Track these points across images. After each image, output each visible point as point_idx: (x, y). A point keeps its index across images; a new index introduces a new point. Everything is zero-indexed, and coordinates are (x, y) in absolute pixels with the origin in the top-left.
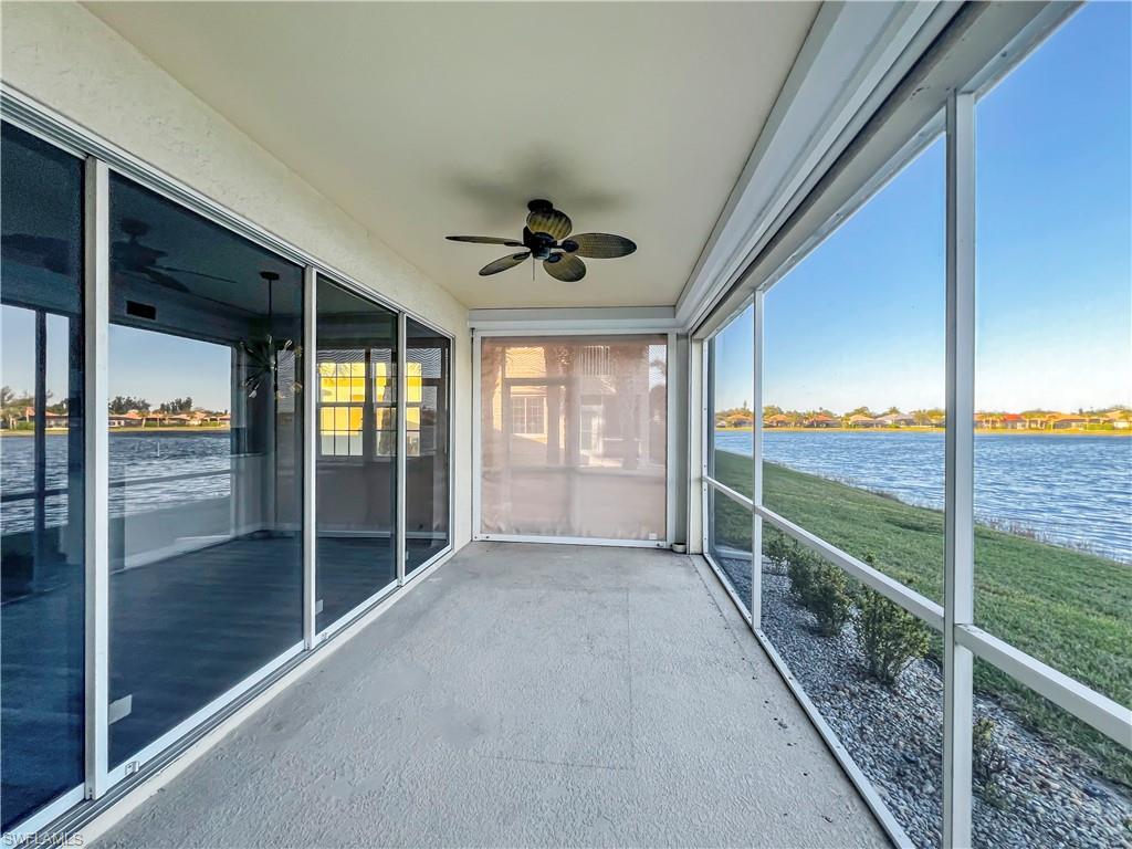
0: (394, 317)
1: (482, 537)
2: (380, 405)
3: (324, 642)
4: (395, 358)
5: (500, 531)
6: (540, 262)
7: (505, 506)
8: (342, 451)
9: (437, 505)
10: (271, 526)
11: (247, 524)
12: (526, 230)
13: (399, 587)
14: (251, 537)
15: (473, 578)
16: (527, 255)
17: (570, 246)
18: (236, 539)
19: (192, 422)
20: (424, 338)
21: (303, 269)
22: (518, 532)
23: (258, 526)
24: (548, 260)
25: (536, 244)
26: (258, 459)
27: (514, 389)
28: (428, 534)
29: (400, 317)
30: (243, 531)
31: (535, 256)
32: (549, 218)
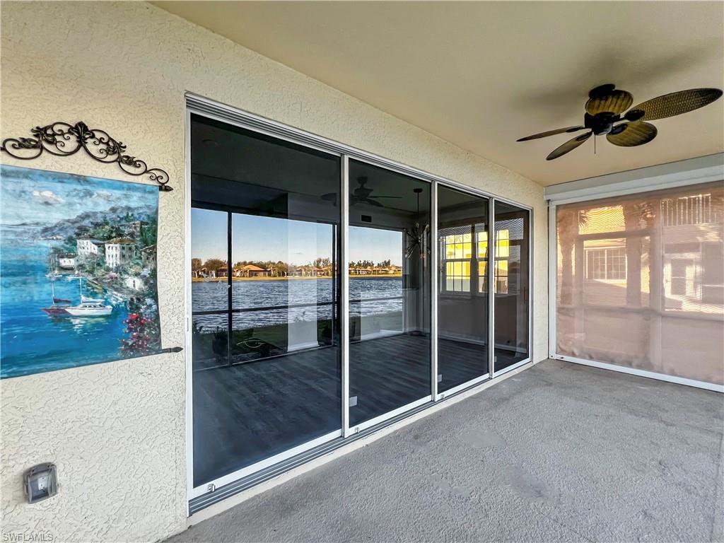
0: (485, 202)
1: (558, 357)
2: (481, 260)
3: (442, 400)
4: (487, 228)
5: (573, 355)
6: (603, 137)
7: (578, 336)
8: (458, 289)
9: (519, 328)
10: (421, 329)
11: (410, 326)
12: (587, 115)
13: (490, 379)
14: (411, 334)
15: (547, 385)
16: (588, 135)
17: (635, 115)
18: (404, 334)
19: (390, 272)
20: (508, 213)
21: (430, 184)
22: (591, 358)
23: (415, 329)
24: (612, 133)
25: (597, 123)
26: (415, 292)
27: (586, 243)
28: (514, 347)
29: (490, 200)
30: (408, 330)
31: (595, 134)
32: (606, 100)
